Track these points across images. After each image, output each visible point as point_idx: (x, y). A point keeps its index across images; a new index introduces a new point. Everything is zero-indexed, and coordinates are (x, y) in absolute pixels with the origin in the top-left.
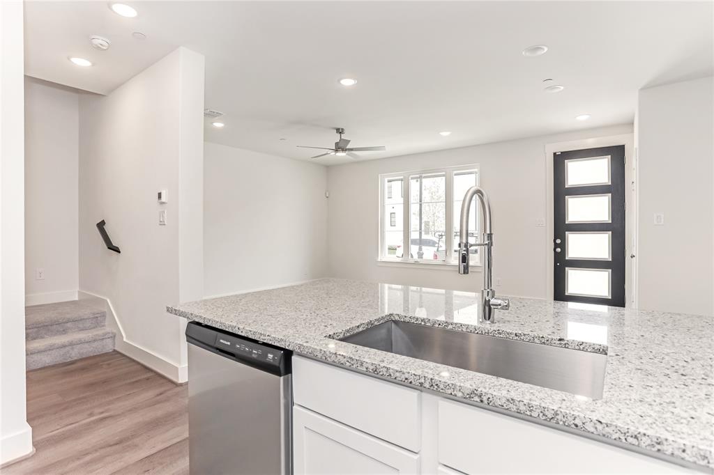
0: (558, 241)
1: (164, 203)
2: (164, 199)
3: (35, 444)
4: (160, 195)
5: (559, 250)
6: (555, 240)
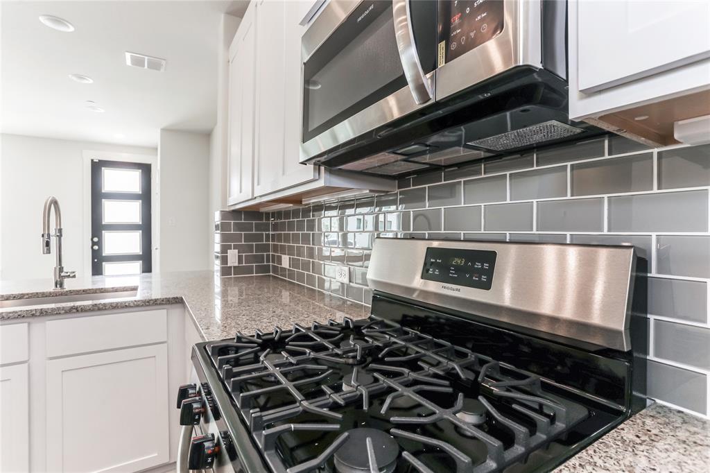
0: (96, 239)
5: (96, 248)
6: (92, 240)
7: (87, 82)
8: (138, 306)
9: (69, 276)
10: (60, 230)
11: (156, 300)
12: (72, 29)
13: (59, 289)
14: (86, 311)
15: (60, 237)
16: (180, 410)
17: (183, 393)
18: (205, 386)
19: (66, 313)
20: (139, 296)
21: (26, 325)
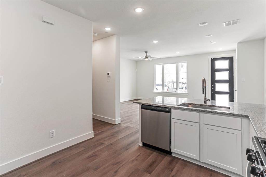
0: (213, 86)
1: (109, 76)
2: (109, 75)
3: (94, 135)
4: (108, 74)
5: (213, 88)
6: (211, 85)
7: (210, 36)
8: (230, 115)
9: (208, 101)
10: (206, 87)
11: (237, 114)
12: (207, 24)
13: (205, 104)
14: (214, 113)
15: (206, 89)
16: (247, 156)
17: (248, 151)
18: (258, 152)
19: (208, 112)
20: (230, 112)
21: (199, 113)
